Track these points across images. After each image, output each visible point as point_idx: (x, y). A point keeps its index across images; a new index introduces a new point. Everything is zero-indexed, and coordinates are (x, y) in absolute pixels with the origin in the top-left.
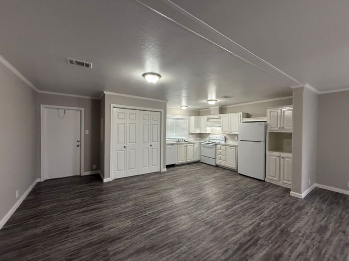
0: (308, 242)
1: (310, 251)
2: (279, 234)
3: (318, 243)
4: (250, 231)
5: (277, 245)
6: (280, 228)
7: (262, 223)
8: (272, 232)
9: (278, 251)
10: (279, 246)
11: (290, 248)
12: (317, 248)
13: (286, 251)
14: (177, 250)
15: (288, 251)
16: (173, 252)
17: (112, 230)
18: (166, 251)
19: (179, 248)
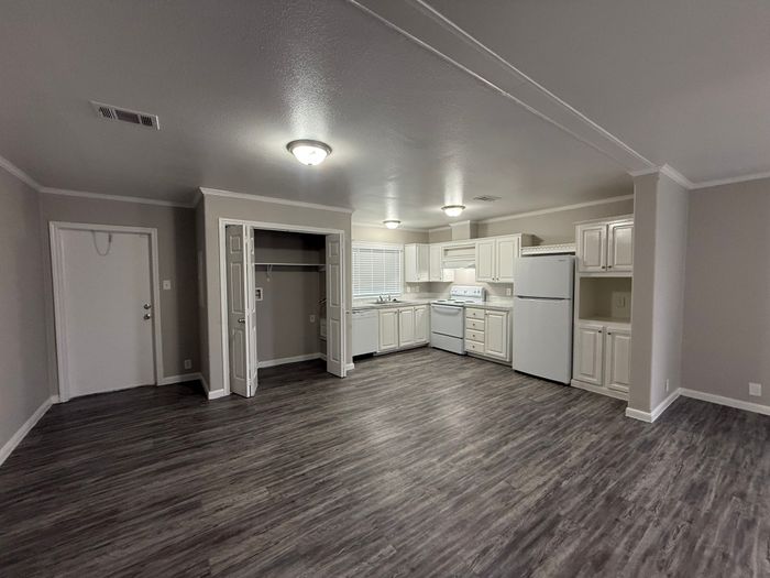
0: (665, 521)
1: (671, 543)
2: (602, 506)
3: (687, 525)
4: (539, 502)
5: (597, 534)
6: (604, 493)
7: (564, 483)
8: (588, 502)
9: (600, 547)
10: (602, 535)
11: (626, 539)
12: (686, 535)
13: (617, 545)
14: (372, 554)
15: (622, 544)
16: (362, 560)
17: (222, 513)
18: (346, 558)
19: (377, 550)
